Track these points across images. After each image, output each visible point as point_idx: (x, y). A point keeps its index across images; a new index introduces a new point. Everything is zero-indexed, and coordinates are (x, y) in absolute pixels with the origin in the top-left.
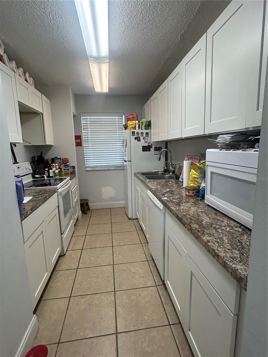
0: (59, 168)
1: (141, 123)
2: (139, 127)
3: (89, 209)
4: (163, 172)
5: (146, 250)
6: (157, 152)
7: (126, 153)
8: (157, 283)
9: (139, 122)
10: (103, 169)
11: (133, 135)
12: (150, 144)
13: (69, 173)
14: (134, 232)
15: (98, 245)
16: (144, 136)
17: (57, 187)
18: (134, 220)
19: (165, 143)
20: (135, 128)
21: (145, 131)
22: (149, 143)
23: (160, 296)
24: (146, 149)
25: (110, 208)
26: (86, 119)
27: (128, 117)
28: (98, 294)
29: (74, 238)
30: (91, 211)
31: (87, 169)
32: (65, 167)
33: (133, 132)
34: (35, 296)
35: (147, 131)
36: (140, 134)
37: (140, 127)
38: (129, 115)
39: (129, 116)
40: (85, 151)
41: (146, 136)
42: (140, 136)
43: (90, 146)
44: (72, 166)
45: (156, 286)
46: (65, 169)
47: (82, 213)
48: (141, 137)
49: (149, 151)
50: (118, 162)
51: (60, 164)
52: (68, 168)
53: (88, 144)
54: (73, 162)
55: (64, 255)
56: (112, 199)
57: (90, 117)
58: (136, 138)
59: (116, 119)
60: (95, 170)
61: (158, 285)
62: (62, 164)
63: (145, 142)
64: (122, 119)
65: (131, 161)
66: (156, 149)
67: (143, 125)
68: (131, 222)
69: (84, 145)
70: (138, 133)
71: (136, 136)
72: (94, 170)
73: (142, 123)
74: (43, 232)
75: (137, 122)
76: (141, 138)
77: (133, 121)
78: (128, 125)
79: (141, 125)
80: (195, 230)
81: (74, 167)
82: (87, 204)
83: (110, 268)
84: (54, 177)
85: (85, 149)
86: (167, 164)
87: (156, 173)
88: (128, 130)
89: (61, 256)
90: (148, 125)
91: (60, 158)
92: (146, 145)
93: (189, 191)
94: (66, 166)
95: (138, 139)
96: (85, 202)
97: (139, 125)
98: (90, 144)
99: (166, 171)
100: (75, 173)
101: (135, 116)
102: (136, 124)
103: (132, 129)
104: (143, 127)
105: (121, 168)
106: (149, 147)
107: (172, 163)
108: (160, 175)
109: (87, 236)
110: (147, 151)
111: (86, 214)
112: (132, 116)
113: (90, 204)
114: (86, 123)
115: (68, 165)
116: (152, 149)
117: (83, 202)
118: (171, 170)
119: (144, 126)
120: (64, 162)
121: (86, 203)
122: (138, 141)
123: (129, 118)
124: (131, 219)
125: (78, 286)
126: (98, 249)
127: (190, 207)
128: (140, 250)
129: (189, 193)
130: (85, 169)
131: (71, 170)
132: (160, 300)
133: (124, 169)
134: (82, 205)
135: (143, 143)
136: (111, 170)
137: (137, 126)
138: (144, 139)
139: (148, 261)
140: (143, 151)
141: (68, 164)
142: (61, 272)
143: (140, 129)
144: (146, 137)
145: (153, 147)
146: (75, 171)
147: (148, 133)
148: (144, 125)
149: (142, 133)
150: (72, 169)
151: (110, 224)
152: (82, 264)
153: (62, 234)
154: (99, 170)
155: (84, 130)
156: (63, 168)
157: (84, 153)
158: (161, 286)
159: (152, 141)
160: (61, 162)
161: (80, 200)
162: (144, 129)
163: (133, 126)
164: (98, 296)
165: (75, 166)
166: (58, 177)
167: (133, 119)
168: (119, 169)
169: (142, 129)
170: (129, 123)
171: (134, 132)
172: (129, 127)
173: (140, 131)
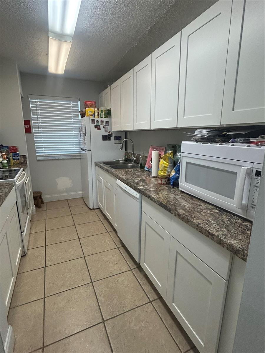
0: (7, 158)
1: (100, 111)
2: (98, 115)
3: (42, 202)
4: (124, 161)
5: (114, 238)
6: (117, 141)
7: (85, 142)
8: (131, 267)
9: (98, 110)
10: (57, 158)
11: (93, 123)
12: (110, 133)
13: (19, 163)
14: (98, 222)
15: (62, 239)
16: (104, 125)
17: (14, 180)
18: (95, 210)
19: (125, 132)
20: (94, 115)
21: (105, 120)
22: (109, 132)
23: (137, 278)
24: (106, 138)
25: (67, 200)
26: (36, 102)
27: (86, 103)
28: (75, 289)
29: (32, 236)
30: (45, 204)
31: (38, 158)
32: (14, 157)
33: (92, 120)
34: (6, 305)
35: (107, 120)
36: (100, 123)
37: (100, 115)
38: (87, 102)
39: (87, 103)
40: (36, 138)
41: (106, 124)
42: (100, 125)
43: (41, 133)
44: (22, 156)
45: (131, 270)
46: (13, 159)
47: (36, 206)
48: (101, 125)
49: (109, 140)
50: (74, 151)
51: (7, 153)
52: (18, 158)
53: (39, 131)
54: (23, 151)
55: (25, 255)
56: (68, 190)
57: (40, 100)
58: (96, 127)
59: (70, 104)
60: (47, 160)
62: (10, 153)
63: (106, 131)
64: (78, 105)
65: (91, 150)
66: (117, 138)
67: (102, 113)
68: (93, 212)
69: (34, 132)
70: (98, 121)
71: (95, 125)
72: (46, 159)
73: (101, 111)
74: (7, 233)
75: (96, 109)
76: (102, 127)
77: (92, 109)
78: (87, 113)
79: (100, 113)
80: (184, 215)
81: (25, 157)
82: (41, 197)
83: (82, 261)
84: (2, 169)
85: (35, 136)
86: (127, 154)
87: (118, 162)
88: (86, 118)
89: (23, 256)
90: (108, 114)
91: (8, 146)
92: (107, 134)
93: (162, 180)
94: (15, 155)
95: (98, 127)
96: (39, 195)
97: (98, 113)
98: (41, 130)
99: (127, 160)
100: (27, 164)
101: (93, 103)
102: (94, 111)
103: (91, 116)
104: (103, 116)
105: (78, 157)
106: (109, 137)
107: (134, 153)
108: (121, 164)
109: (47, 232)
110: (107, 140)
111: (40, 207)
112: (90, 103)
113: (43, 197)
114: (36, 107)
115: (18, 155)
116: (112, 139)
117: (36, 195)
118: (133, 159)
119: (103, 114)
120: (13, 151)
121: (39, 196)
122: (98, 130)
123: (87, 105)
124: (92, 209)
125: (51, 285)
126: (63, 243)
127: (168, 195)
128: (108, 239)
129: (162, 181)
130: (37, 159)
132: (137, 282)
133: (80, 158)
134: (35, 199)
135: (103, 132)
136: (66, 159)
137: (96, 114)
138: (104, 127)
139: (118, 248)
140: (103, 140)
141: (18, 153)
142: (26, 274)
143: (100, 117)
144: (106, 126)
145: (113, 136)
146: (26, 161)
147: (108, 122)
148: (104, 113)
149: (102, 122)
150: (23, 159)
151: (71, 216)
152: (49, 261)
153: (22, 232)
154: (53, 160)
155: (33, 115)
156: (11, 157)
157: (34, 141)
158: (135, 269)
159: (113, 130)
160: (9, 151)
161: (33, 192)
162: (104, 117)
163: (92, 114)
164: (76, 290)
165: (26, 155)
166: (7, 169)
167: (91, 106)
168: (75, 158)
169: (101, 117)
170: (87, 110)
171: (94, 120)
172: (87, 114)
173: (100, 119)
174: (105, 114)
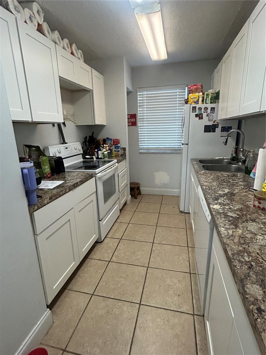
0: (109, 149)
1: (205, 95)
2: (203, 101)
3: (140, 193)
4: (230, 160)
5: (192, 258)
6: (225, 134)
7: (183, 134)
8: (195, 312)
9: (203, 94)
10: (157, 151)
11: (193, 111)
12: (216, 122)
13: (119, 155)
14: (183, 230)
15: (138, 238)
16: (208, 113)
17: (96, 171)
18: (186, 214)
19: (237, 121)
20: (197, 102)
21: (209, 106)
22: (214, 122)
23: (195, 333)
24: (209, 129)
25: (163, 195)
26: (143, 95)
27: (190, 88)
28: (120, 301)
29: (116, 224)
30: (142, 195)
31: (141, 151)
32: (116, 149)
33: (193, 107)
34: (54, 288)
35: (213, 105)
36: (203, 110)
37: (205, 101)
38: (191, 86)
39: (192, 88)
40: (140, 131)
41: (211, 112)
42: (203, 112)
43: (145, 126)
44: (122, 148)
45: (193, 315)
46: (115, 151)
47: (132, 196)
48: (204, 114)
49: (213, 132)
50: (175, 144)
51: (110, 145)
52: (119, 150)
53: (143, 124)
54: (124, 143)
55: (102, 242)
56: (165, 186)
57: (147, 92)
58: (196, 116)
59: (176, 92)
60: (149, 153)
61: (196, 315)
62: (113, 145)
63: (209, 120)
64: (185, 92)
65: (188, 144)
66: (224, 129)
67: (209, 97)
68: (182, 216)
69: (139, 125)
70: (200, 109)
71: (197, 113)
72: (147, 152)
73: (207, 95)
74: (70, 220)
75: (201, 94)
76: (205, 115)
77: (196, 94)
78: (189, 99)
79: (205, 98)
81: (124, 149)
82: (138, 188)
83: (143, 270)
84: (104, 159)
85: (140, 129)
86: (237, 151)
87: (220, 161)
88: (188, 105)
89: (97, 243)
90: (216, 98)
91: (111, 139)
92: (211, 123)
93: (261, 201)
94: (116, 147)
95: (200, 116)
96: (136, 186)
97: (203, 98)
98: (145, 123)
99: (235, 159)
100: (126, 156)
101: (199, 86)
102: (199, 96)
103: (193, 103)
104: (209, 101)
106: (214, 127)
107: (243, 150)
108: (225, 164)
109: (130, 224)
110: (210, 132)
111: (136, 198)
112: (195, 87)
113: (141, 189)
114: (143, 100)
115: (119, 147)
116: (218, 130)
117: (133, 186)
118: (241, 159)
119: (210, 99)
120: (115, 143)
121: (137, 188)
122: (199, 119)
123: (191, 90)
124: (182, 212)
125: (104, 283)
126: (136, 242)
127: (256, 235)
128: (185, 256)
129: (260, 203)
130: (139, 151)
131: (121, 152)
132: (194, 340)
133: (180, 153)
134: (132, 189)
135: (206, 121)
136: (167, 153)
137: (201, 99)
138: (207, 116)
139: (190, 273)
140: (204, 132)
141: (119, 145)
142: (93, 261)
143: (205, 103)
144: (211, 114)
145: (220, 126)
146: (126, 153)
147: (214, 108)
148: (210, 97)
150: (123, 151)
151: (158, 214)
152: (115, 256)
153: (100, 221)
154: (153, 153)
155: (139, 108)
156: (113, 149)
157: (138, 133)
158: (200, 317)
159: (219, 118)
160: (112, 143)
161: (130, 183)
162: (209, 103)
163: (196, 100)
164: (120, 303)
165: (126, 148)
166: (107, 159)
167: (196, 91)
168: (175, 152)
169: (206, 103)
170: (190, 96)
171: (195, 107)
172: (190, 101)
173: (203, 106)
174: (211, 99)
